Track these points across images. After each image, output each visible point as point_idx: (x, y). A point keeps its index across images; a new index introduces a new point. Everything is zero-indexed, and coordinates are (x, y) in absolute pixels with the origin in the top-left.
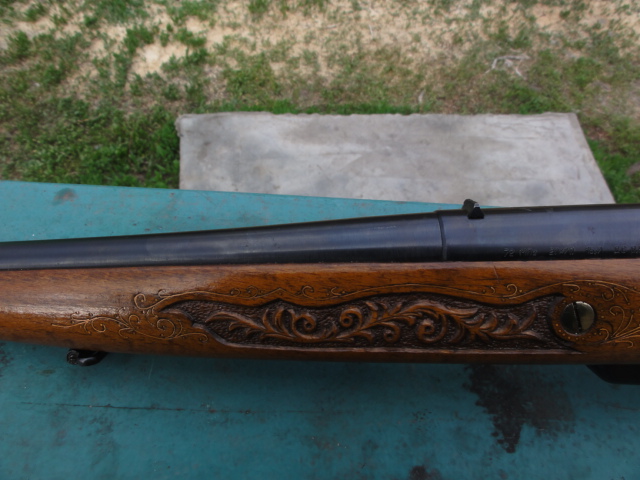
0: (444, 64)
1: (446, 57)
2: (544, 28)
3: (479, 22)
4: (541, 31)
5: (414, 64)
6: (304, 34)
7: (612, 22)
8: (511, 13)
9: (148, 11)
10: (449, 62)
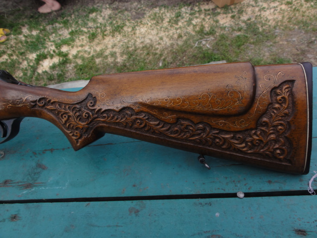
0: (173, 48)
1: (174, 45)
2: (223, 25)
3: (192, 27)
4: (221, 26)
5: (159, 50)
6: (111, 44)
7: (257, 16)
8: (207, 20)
9: (47, 46)
10: (175, 47)
